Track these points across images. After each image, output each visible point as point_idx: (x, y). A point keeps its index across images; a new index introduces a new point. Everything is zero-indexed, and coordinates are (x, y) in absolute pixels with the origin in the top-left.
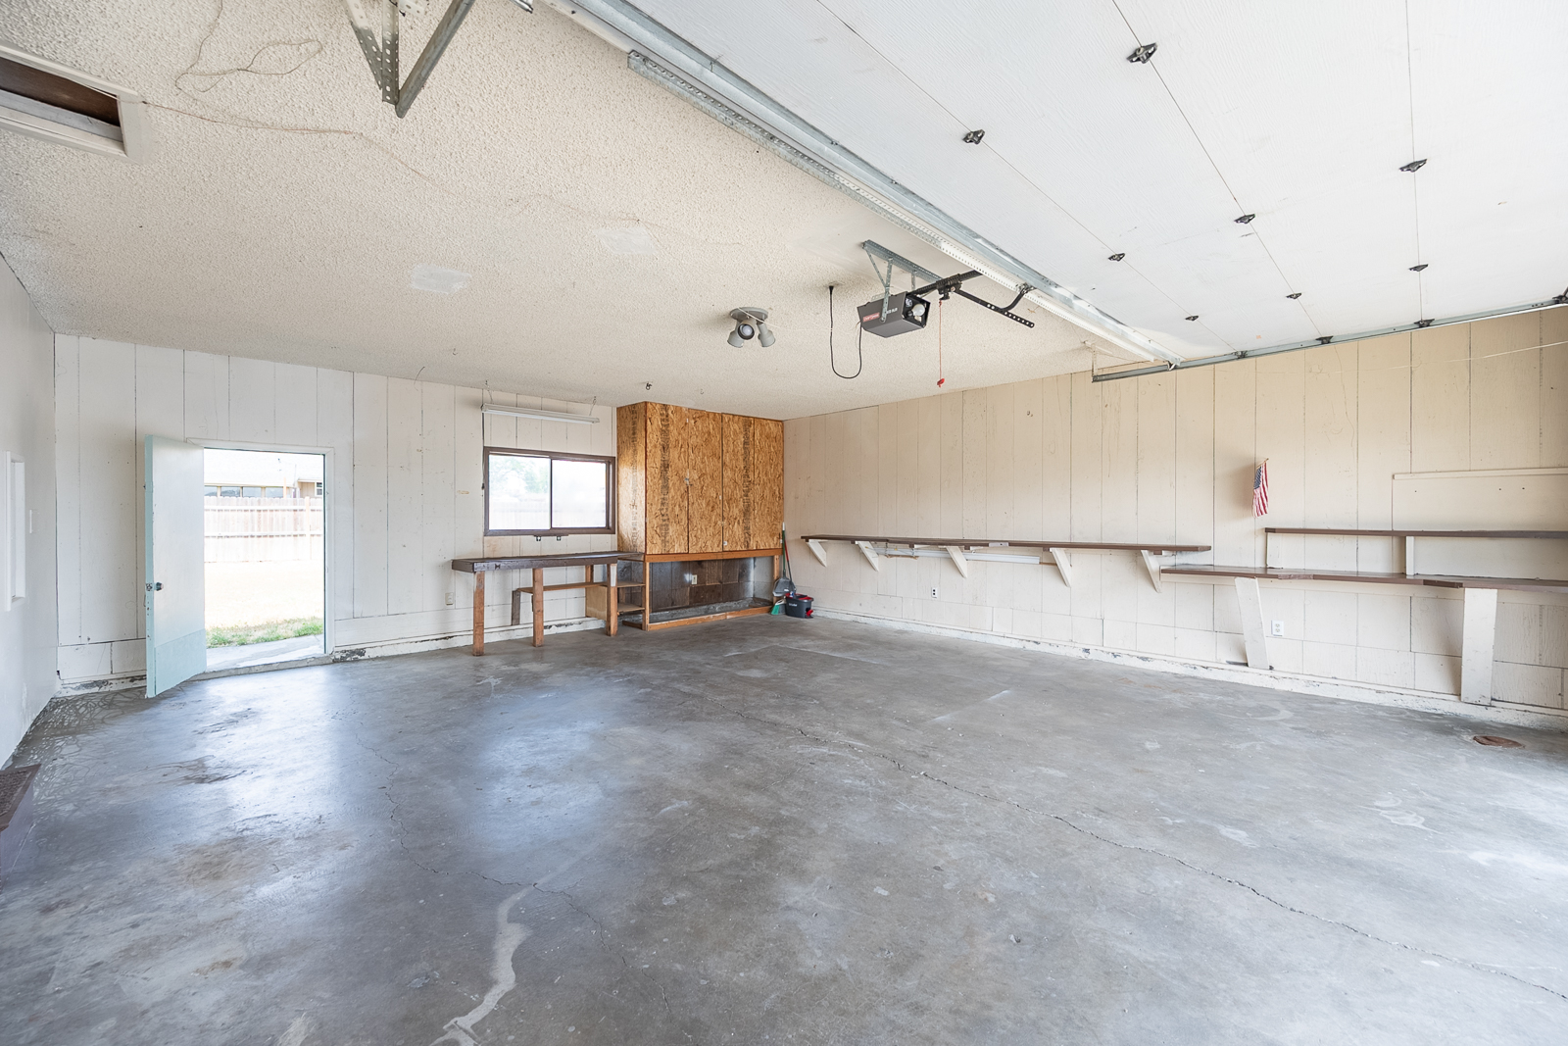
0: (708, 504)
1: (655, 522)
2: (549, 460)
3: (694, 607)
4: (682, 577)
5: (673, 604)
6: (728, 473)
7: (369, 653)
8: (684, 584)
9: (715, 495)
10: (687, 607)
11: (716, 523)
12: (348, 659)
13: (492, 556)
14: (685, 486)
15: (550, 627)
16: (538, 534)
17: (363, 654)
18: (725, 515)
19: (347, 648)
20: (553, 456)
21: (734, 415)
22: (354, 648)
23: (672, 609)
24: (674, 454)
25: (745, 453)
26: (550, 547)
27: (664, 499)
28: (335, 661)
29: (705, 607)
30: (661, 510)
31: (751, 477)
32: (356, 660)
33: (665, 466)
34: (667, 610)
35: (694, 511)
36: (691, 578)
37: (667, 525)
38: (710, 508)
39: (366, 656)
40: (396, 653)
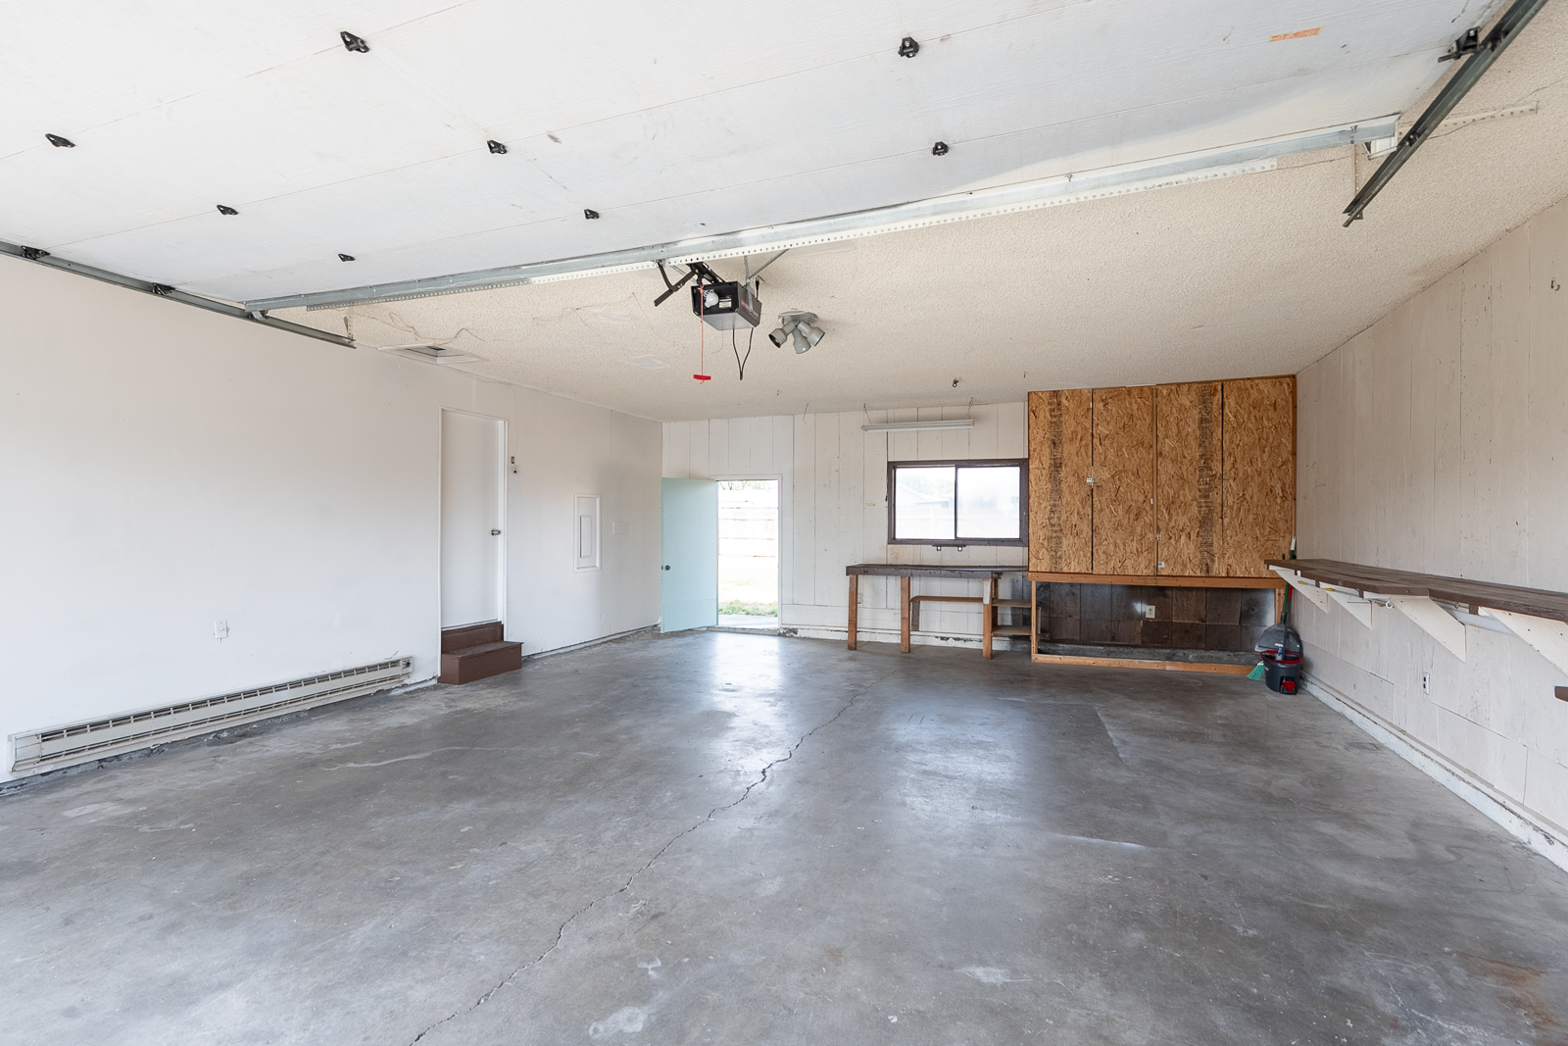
0: (1128, 511)
1: (1041, 533)
2: (954, 468)
3: (1148, 647)
4: (1129, 607)
5: (1113, 639)
6: (1167, 469)
7: (801, 633)
8: (1132, 616)
9: (1141, 498)
10: (1135, 646)
11: (1143, 536)
12: (787, 633)
13: (894, 563)
14: (1087, 489)
15: (948, 639)
16: (939, 544)
17: (796, 633)
18: (1162, 525)
19: (788, 627)
20: (960, 464)
21: (1179, 385)
22: (791, 627)
23: (1109, 645)
24: (1068, 450)
25: (1203, 435)
26: (950, 557)
27: (1054, 506)
28: (779, 635)
29: (1168, 651)
30: (1049, 519)
31: (1217, 467)
32: (792, 636)
33: (1057, 466)
34: (1102, 645)
35: (1105, 521)
36: (1146, 610)
37: (1059, 538)
38: (1132, 516)
39: (798, 635)
40: (814, 637)
